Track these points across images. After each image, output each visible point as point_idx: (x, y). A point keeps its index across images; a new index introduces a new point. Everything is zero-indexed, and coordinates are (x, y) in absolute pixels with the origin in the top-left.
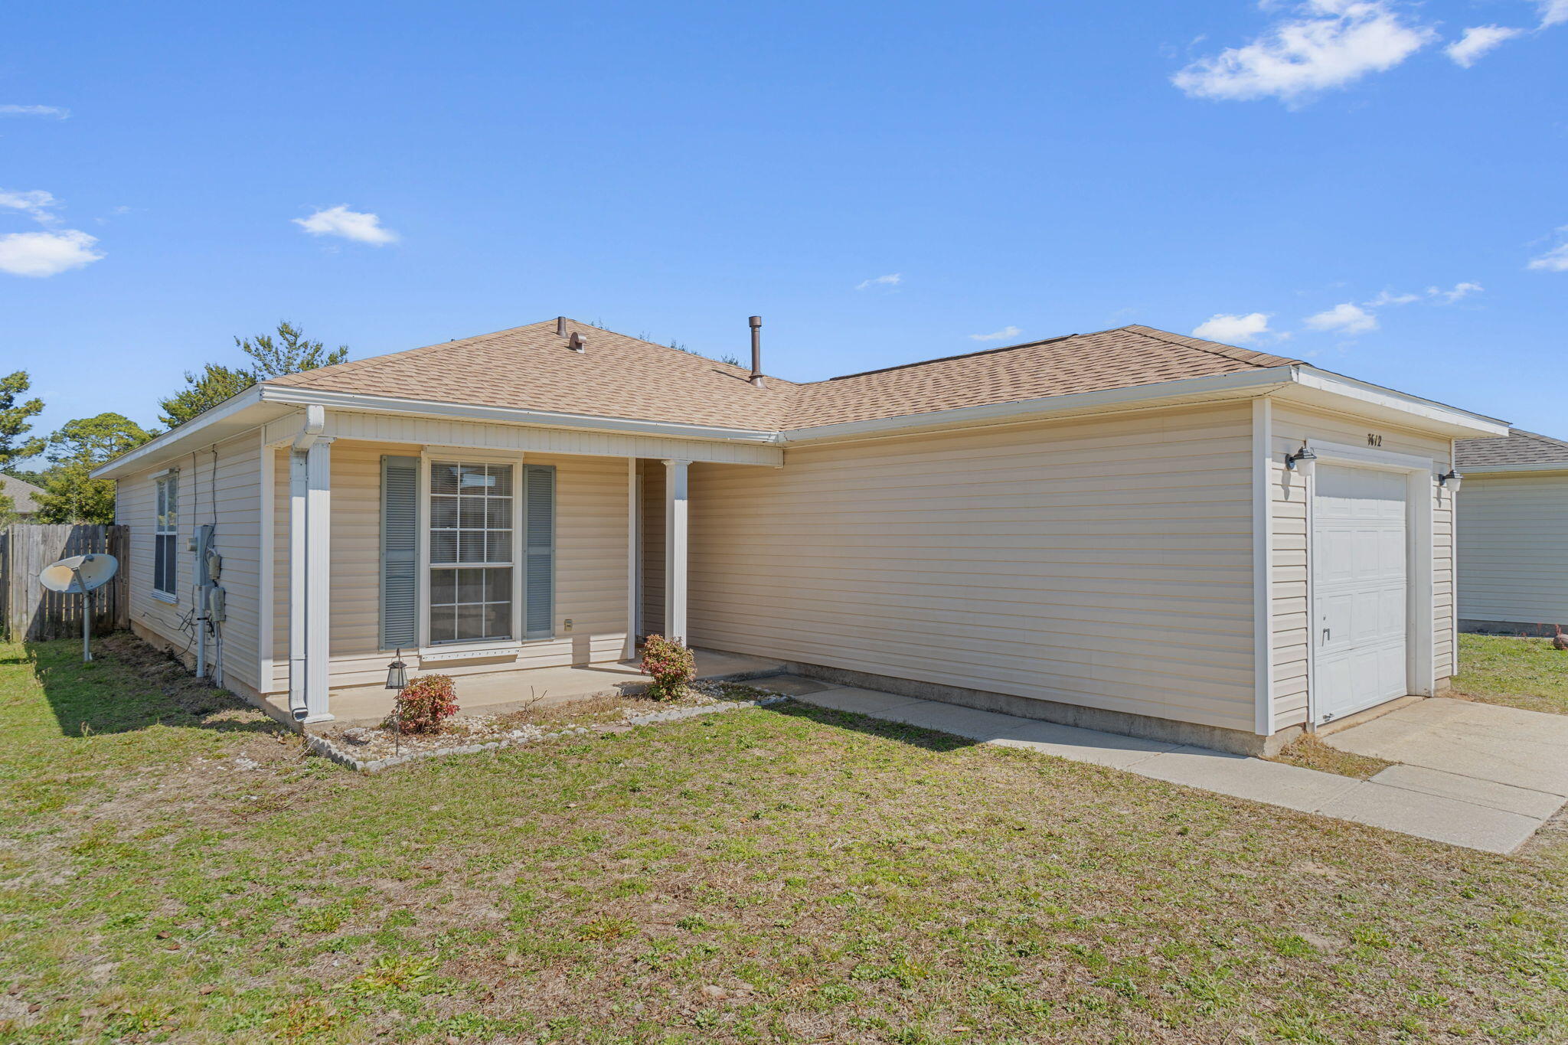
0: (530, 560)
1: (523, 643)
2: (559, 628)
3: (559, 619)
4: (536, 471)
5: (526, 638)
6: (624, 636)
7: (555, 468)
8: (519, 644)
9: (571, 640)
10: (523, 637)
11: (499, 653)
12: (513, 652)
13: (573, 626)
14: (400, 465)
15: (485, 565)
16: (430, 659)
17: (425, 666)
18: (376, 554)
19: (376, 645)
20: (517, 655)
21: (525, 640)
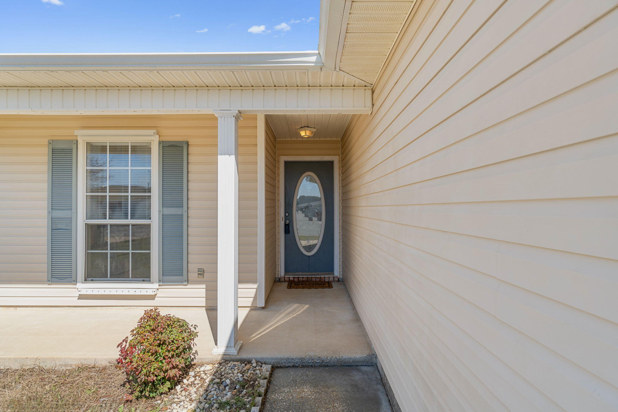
0: (164, 218)
1: (159, 285)
2: (193, 275)
3: (193, 267)
4: (170, 146)
5: (162, 281)
6: (255, 286)
7: (187, 144)
8: (156, 286)
9: (204, 286)
10: (160, 281)
11: (138, 292)
12: (150, 293)
13: (205, 274)
14: (61, 146)
15: (129, 221)
16: (84, 292)
17: (81, 297)
18: (45, 212)
19: (46, 279)
20: (156, 295)
21: (161, 284)
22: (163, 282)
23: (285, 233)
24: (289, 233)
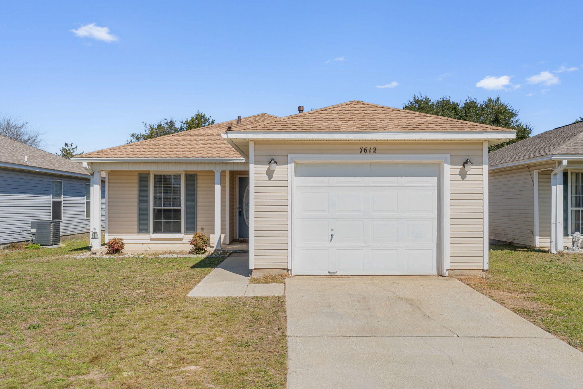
0: (187, 206)
1: (185, 235)
3: (199, 227)
4: (189, 176)
7: (196, 175)
8: (183, 235)
10: (185, 233)
11: (176, 238)
12: (181, 237)
13: (204, 230)
14: (143, 176)
15: (172, 208)
16: (153, 237)
17: (151, 239)
18: (136, 204)
19: (137, 232)
20: (183, 239)
21: (186, 234)
22: (186, 233)
23: (239, 216)
24: (241, 216)
